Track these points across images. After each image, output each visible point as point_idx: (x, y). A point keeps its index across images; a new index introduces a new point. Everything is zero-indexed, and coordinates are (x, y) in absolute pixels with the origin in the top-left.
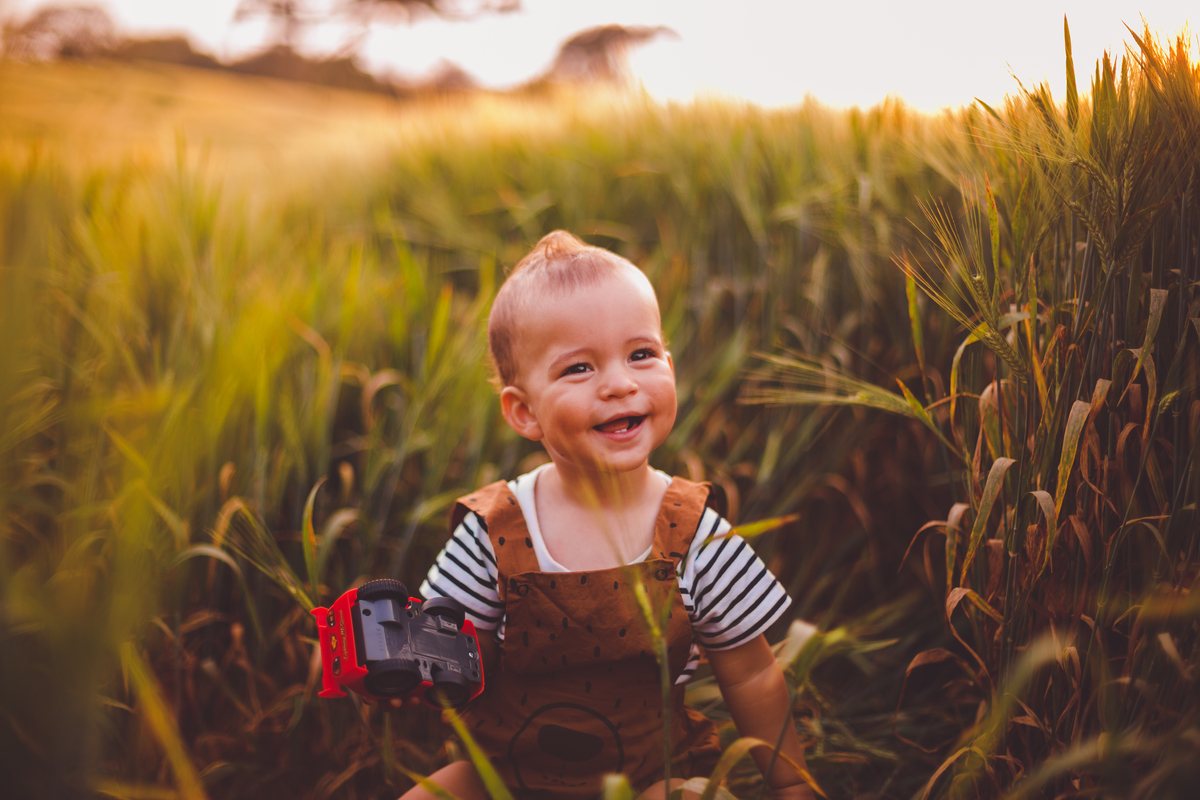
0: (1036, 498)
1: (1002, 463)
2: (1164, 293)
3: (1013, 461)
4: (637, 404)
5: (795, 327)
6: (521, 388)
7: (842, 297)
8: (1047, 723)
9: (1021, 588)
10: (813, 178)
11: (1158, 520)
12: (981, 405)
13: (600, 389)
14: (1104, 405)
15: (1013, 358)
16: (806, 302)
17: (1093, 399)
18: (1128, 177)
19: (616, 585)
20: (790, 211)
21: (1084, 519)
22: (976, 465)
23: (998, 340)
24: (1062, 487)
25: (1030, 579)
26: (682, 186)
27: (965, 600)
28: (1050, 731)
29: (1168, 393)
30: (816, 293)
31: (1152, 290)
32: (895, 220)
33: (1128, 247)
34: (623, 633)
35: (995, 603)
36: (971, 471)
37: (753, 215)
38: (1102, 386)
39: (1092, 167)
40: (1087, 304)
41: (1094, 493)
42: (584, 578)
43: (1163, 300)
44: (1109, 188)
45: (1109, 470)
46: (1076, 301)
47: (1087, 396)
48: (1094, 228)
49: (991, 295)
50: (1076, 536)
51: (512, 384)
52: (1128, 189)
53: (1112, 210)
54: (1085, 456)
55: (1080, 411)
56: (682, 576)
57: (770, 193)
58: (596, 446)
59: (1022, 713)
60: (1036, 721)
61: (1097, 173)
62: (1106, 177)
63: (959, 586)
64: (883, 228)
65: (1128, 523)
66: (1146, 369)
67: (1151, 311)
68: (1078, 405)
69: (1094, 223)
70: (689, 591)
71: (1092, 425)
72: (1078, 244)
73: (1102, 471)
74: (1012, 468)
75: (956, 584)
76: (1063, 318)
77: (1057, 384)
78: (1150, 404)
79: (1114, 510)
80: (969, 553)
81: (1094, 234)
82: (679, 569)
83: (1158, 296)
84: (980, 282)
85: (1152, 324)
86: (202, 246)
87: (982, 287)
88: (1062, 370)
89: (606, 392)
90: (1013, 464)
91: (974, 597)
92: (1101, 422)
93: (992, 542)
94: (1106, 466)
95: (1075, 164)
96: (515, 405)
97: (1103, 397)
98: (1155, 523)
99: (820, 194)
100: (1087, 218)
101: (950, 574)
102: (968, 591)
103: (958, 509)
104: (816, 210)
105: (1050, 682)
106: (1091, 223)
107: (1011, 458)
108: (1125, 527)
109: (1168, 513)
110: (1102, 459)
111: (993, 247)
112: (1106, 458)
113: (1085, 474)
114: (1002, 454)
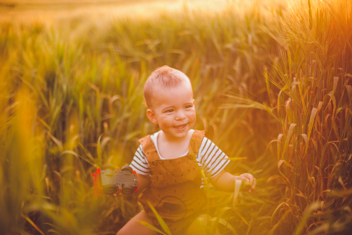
0: (302, 136)
1: (293, 125)
2: (337, 78)
3: (296, 124)
4: (185, 122)
5: (231, 78)
6: (153, 111)
7: (244, 69)
8: (306, 195)
9: (298, 159)
10: (235, 35)
11: (336, 142)
12: (286, 107)
13: (176, 117)
14: (321, 109)
15: (296, 99)
16: (234, 71)
17: (318, 107)
18: (327, 44)
19: (179, 163)
20: (229, 46)
21: (315, 140)
22: (285, 126)
23: (292, 94)
24: (310, 132)
25: (301, 157)
26: (197, 38)
27: (283, 163)
28: (307, 198)
29: (339, 108)
30: (237, 67)
31: (334, 77)
32: (259, 47)
33: (328, 66)
34: (182, 175)
35: (291, 163)
36: (284, 126)
37: (218, 47)
38: (320, 104)
39: (317, 44)
40: (316, 79)
41: (318, 134)
42: (171, 161)
43: (337, 80)
44: (322, 49)
45: (323, 127)
46: (313, 78)
47: (316, 106)
48: (318, 59)
49: (289, 79)
50: (313, 144)
51: (150, 109)
52: (327, 47)
53: (323, 55)
54: (316, 123)
55: (315, 111)
56: (197, 158)
57: (223, 40)
58: (173, 131)
59: (298, 193)
60: (303, 196)
61: (319, 46)
62: (321, 46)
63: (281, 159)
64: (255, 49)
65: (328, 143)
66: (333, 100)
67: (334, 84)
68: (314, 109)
69: (318, 58)
70: (199, 162)
71: (318, 115)
72: (313, 60)
73: (321, 127)
74: (296, 126)
75: (280, 159)
76: (309, 83)
77: (308, 102)
78: (334, 110)
79: (324, 139)
80: (284, 151)
81: (318, 61)
82: (196, 156)
83: (336, 79)
84: (286, 76)
85: (335, 87)
86: (61, 60)
87: (287, 77)
88: (309, 99)
89: (177, 119)
90: (296, 125)
91: (286, 162)
92: (320, 114)
93: (290, 145)
94: (322, 126)
95: (313, 43)
96: (151, 114)
97: (321, 107)
98: (336, 143)
99: (238, 41)
100: (316, 57)
101: (278, 156)
102: (284, 161)
103: (280, 136)
104: (236, 46)
105: (307, 185)
106: (317, 58)
107: (295, 123)
108: (327, 144)
109: (339, 140)
110: (321, 123)
111: (290, 65)
112: (322, 123)
113: (316, 129)
114: (292, 122)
